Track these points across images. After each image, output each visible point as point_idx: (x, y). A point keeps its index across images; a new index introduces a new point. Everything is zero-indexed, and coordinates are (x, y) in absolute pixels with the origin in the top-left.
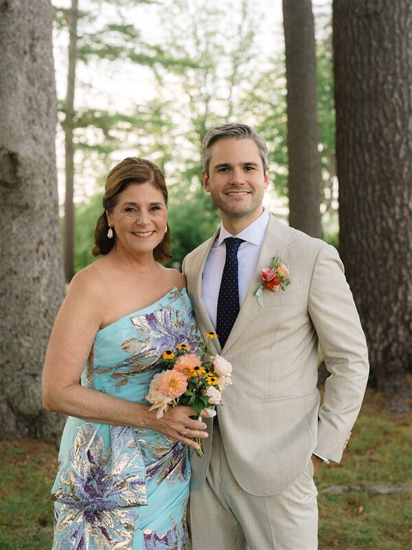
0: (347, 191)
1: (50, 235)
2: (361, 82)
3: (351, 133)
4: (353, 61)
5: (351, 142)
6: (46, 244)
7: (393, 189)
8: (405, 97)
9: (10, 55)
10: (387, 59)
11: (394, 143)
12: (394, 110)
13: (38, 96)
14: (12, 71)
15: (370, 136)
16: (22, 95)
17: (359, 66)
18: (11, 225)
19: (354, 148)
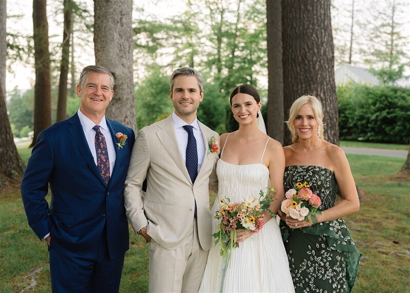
0: (288, 88)
1: (131, 113)
2: (295, 28)
3: (290, 56)
4: (291, 17)
5: (290, 61)
6: (129, 117)
7: (312, 86)
8: (319, 36)
9: (110, 24)
10: (309, 16)
11: (313, 61)
12: (313, 44)
13: (124, 44)
14: (111, 32)
15: (300, 58)
16: (117, 44)
17: (294, 19)
18: (112, 108)
19: (292, 64)
